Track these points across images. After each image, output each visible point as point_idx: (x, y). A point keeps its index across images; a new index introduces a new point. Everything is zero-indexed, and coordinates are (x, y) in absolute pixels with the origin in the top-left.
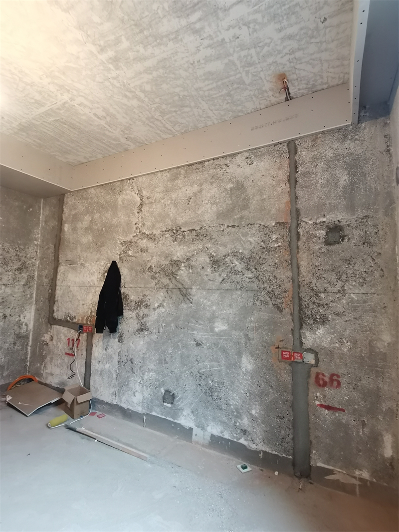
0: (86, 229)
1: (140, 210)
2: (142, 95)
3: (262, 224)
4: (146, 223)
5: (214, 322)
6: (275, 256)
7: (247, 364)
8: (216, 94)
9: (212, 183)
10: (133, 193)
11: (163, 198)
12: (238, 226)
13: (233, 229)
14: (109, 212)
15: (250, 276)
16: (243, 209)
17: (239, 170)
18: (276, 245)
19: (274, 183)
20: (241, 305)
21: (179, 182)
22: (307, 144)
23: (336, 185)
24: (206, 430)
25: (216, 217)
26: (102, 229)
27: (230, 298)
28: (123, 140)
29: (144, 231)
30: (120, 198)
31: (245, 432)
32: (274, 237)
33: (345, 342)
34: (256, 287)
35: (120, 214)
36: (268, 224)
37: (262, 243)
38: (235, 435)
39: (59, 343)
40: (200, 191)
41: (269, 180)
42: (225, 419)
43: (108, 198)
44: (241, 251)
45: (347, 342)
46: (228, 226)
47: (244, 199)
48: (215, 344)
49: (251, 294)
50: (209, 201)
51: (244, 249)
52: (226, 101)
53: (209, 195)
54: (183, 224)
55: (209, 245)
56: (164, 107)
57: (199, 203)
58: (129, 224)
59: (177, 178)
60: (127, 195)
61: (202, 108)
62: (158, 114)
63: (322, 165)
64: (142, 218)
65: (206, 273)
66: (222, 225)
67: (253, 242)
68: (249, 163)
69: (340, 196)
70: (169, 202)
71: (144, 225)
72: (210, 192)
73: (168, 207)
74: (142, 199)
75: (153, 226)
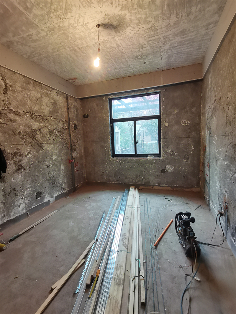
1: (5, 92)
3: (62, 120)
4: (12, 103)
5: (53, 156)
12: (56, 119)
15: (61, 138)
18: (66, 128)
20: (59, 148)
23: (75, 113)
24: (54, 197)
25: (49, 113)
27: (56, 146)
29: (11, 108)
31: (64, 189)
32: (65, 125)
34: (63, 142)
37: (63, 127)
40: (42, 98)
46: (53, 118)
47: (57, 109)
48: (53, 164)
51: (59, 128)
55: (48, 125)
57: (41, 103)
64: (8, 98)
65: (48, 136)
68: (57, 95)
69: (75, 117)
70: (26, 96)
71: (10, 104)
72: (46, 100)
73: (26, 99)
74: (6, 84)
75: (18, 107)
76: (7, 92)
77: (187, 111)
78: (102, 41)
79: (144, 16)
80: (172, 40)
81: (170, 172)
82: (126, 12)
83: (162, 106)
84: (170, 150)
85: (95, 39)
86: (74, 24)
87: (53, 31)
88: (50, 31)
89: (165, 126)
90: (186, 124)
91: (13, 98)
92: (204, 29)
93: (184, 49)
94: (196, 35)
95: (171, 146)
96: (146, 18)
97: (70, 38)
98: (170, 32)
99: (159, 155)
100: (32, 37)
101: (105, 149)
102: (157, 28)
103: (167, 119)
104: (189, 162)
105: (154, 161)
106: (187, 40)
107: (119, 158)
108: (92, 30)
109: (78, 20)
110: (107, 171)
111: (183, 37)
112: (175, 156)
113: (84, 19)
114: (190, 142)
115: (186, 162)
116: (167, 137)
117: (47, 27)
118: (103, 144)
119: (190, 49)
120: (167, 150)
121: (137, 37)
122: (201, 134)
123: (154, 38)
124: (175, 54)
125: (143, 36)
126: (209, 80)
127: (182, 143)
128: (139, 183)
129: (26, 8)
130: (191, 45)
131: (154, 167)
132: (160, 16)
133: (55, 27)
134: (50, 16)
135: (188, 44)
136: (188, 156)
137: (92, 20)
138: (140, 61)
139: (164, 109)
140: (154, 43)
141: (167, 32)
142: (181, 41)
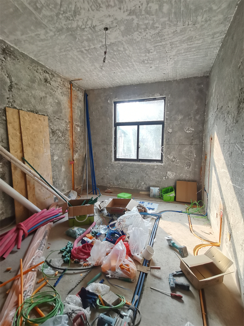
1: (10, 90)
5: (54, 157)
7: (63, 169)
10: (4, 74)
19: (68, 107)
25: (52, 112)
27: (58, 147)
29: (15, 106)
37: (66, 127)
40: (46, 97)
46: (57, 118)
47: (61, 109)
48: (54, 165)
49: (64, 145)
51: (61, 128)
55: (51, 124)
57: (46, 102)
65: (50, 136)
68: (62, 95)
70: (31, 95)
71: (15, 102)
72: (50, 100)
73: (30, 97)
74: (11, 82)
75: (22, 106)
76: (12, 90)
77: (191, 118)
78: (109, 43)
79: (151, 22)
80: (179, 46)
81: (171, 179)
82: (134, 17)
83: (167, 112)
84: (172, 157)
85: (102, 42)
86: (82, 26)
87: (61, 32)
88: (58, 32)
89: (169, 132)
90: (189, 131)
91: (17, 96)
92: (210, 37)
93: (190, 56)
94: (202, 42)
95: (173, 152)
96: (153, 24)
97: (77, 39)
98: (176, 39)
99: (161, 161)
100: (40, 36)
101: (107, 152)
102: (163, 34)
103: (171, 126)
104: (190, 170)
105: (156, 167)
106: (193, 48)
107: (121, 162)
108: (99, 33)
109: (86, 22)
110: (108, 174)
111: (189, 44)
112: (176, 163)
113: (92, 22)
114: (192, 149)
115: (188, 170)
116: (170, 143)
117: (56, 28)
118: (105, 147)
119: (196, 57)
120: (169, 156)
121: (144, 42)
122: (203, 142)
123: (161, 44)
124: (181, 61)
125: (150, 41)
126: (213, 88)
127: (184, 150)
128: (140, 188)
129: (36, 9)
130: (197, 52)
131: (155, 173)
132: (167, 22)
133: (63, 28)
134: (59, 18)
135: (195, 51)
136: (189, 163)
137: (100, 23)
138: (146, 65)
139: (168, 115)
140: (161, 48)
141: (174, 38)
142: (188, 48)
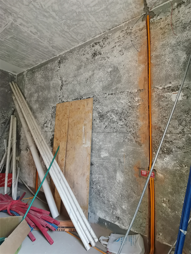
0: (36, 100)
1: (61, 88)
2: (54, 14)
3: (129, 91)
4: (65, 96)
5: (101, 152)
6: (137, 111)
7: (120, 177)
8: (98, 9)
9: (99, 69)
10: (58, 80)
11: (73, 81)
12: (115, 94)
13: (112, 96)
14: (46, 91)
15: (122, 124)
16: (117, 83)
17: (115, 59)
18: (138, 104)
19: (137, 65)
20: (116, 141)
21: (82, 71)
22: (158, 37)
23: (178, 62)
24: (96, 215)
25: (102, 89)
26: (43, 100)
27: (110, 138)
28: (51, 48)
29: (63, 100)
30: (51, 83)
31: (118, 218)
32: (137, 99)
33: (184, 166)
34: (125, 131)
35: (51, 91)
36: (133, 91)
37: (129, 103)
38: (113, 219)
39: (24, 161)
40: (93, 75)
41: (134, 63)
42: (107, 209)
43: (46, 83)
44: (116, 109)
45: (186, 166)
46: (109, 94)
47: (118, 77)
48: (101, 165)
49: (122, 135)
50: (98, 80)
51: (118, 107)
52: (106, 14)
53: (98, 77)
54: (84, 94)
55: (98, 106)
56: (69, 22)
57: (92, 82)
58: (56, 97)
59: (80, 68)
60: (55, 81)
61: (92, 21)
62: (66, 27)
63: (168, 49)
64: (62, 93)
65: (96, 123)
66: (105, 94)
67: (124, 103)
68: (122, 54)
69: (181, 69)
70: (76, 83)
71: (63, 97)
72: (98, 75)
73: (75, 86)
74: (62, 82)
